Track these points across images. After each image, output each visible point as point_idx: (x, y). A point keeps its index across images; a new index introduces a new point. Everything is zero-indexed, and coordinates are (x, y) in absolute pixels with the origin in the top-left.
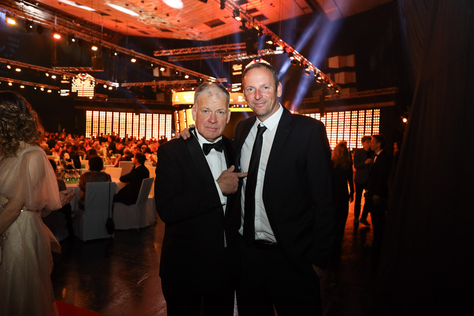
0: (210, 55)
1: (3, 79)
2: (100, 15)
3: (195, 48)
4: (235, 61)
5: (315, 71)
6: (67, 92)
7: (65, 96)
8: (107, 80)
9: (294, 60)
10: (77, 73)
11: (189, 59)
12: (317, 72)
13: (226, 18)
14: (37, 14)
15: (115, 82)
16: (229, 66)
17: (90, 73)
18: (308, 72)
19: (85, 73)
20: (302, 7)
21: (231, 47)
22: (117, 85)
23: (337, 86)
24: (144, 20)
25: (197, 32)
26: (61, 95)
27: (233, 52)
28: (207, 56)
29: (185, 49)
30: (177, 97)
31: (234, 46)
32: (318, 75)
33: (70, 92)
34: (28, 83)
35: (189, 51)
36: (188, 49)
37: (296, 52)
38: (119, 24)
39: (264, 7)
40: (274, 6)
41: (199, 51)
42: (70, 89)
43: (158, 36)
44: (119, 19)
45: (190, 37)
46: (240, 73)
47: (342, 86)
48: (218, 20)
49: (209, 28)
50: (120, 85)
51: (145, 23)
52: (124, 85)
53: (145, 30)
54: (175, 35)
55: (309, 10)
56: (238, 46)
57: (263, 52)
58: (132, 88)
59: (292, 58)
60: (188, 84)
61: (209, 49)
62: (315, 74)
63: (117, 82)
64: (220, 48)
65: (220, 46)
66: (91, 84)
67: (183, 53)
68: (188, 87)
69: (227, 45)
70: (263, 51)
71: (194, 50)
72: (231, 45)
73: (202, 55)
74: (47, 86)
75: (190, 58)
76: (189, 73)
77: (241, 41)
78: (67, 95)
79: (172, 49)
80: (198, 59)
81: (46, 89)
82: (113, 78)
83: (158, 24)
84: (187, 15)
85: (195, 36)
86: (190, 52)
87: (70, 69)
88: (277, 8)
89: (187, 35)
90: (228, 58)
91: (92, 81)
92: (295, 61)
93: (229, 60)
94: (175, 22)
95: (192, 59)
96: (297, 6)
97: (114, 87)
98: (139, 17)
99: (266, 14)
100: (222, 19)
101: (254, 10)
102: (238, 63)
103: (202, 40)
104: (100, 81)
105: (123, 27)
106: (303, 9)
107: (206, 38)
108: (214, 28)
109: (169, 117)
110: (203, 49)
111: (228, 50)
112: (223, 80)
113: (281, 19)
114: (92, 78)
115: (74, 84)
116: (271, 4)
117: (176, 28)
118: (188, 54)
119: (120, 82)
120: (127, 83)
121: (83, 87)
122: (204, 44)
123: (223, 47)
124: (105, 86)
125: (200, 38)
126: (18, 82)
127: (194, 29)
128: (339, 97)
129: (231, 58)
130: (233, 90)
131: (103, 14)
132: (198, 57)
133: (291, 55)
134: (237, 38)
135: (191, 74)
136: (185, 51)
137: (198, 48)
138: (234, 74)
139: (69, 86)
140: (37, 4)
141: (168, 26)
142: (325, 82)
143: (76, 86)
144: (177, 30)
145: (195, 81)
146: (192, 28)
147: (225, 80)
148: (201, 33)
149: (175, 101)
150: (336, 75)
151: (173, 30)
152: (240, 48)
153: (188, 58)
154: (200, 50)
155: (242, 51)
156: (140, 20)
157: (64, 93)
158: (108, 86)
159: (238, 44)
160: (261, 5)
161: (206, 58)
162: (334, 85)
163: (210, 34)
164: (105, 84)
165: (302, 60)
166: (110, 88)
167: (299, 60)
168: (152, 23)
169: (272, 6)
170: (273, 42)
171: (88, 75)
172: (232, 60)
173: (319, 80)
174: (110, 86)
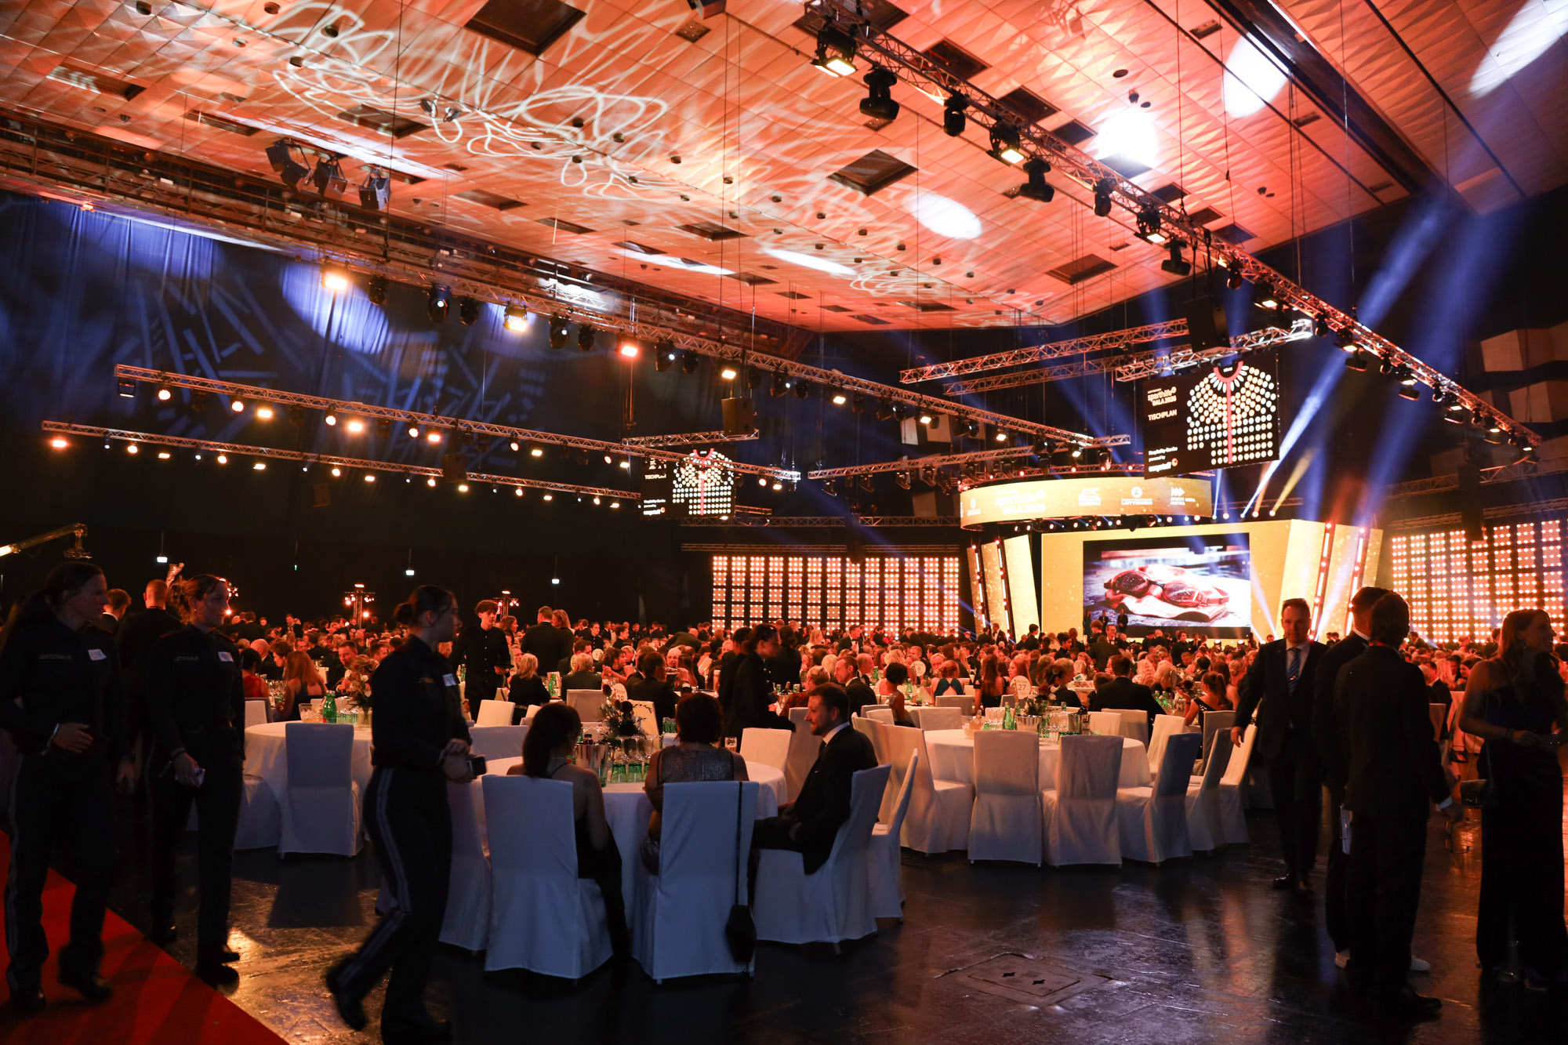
0: (1071, 369)
1: (501, 479)
2: (747, 284)
3: (1024, 351)
4: (1154, 377)
5: (1437, 384)
6: (659, 506)
7: (654, 516)
8: (768, 466)
9: (1356, 353)
10: (687, 450)
11: (1007, 386)
12: (1444, 390)
13: (1116, 249)
14: (589, 301)
15: (791, 469)
16: (1134, 396)
17: (721, 448)
18: (1410, 391)
19: (707, 447)
20: (1368, 185)
21: (1136, 337)
22: (795, 476)
23: (1526, 430)
24: (868, 285)
25: (1028, 301)
26: (646, 513)
27: (1146, 350)
28: (1063, 372)
29: (993, 357)
30: (973, 503)
31: (1146, 334)
32: (1451, 399)
33: (669, 505)
34: (560, 487)
35: (1006, 359)
36: (1004, 355)
37: (1362, 328)
38: (798, 304)
39: (1239, 201)
40: (1271, 195)
41: (1036, 359)
42: (668, 496)
43: (914, 326)
44: (799, 289)
45: (1005, 317)
46: (1174, 413)
47: (1546, 431)
48: (1091, 257)
49: (1065, 287)
50: (804, 475)
51: (872, 292)
52: (815, 475)
53: (873, 311)
54: (962, 319)
55: (1396, 192)
56: (1160, 330)
57: (1244, 341)
58: (840, 482)
59: (1350, 349)
60: (1006, 460)
61: (1066, 348)
62: (1439, 394)
63: (796, 470)
64: (1102, 343)
65: (1103, 336)
66: (725, 477)
67: (986, 368)
68: (1006, 471)
69: (1125, 332)
70: (1246, 337)
71: (1022, 356)
72: (1139, 329)
73: (1046, 370)
74: (607, 491)
75: (1009, 381)
76: (1008, 425)
77: (1171, 315)
78: (657, 512)
79: (954, 359)
80: (1033, 382)
81: (607, 501)
82: (784, 459)
83: (910, 291)
84: (995, 253)
85: (1023, 314)
86: (1007, 364)
87: (668, 439)
88: (1282, 197)
89: (998, 313)
90: (1130, 372)
91: (725, 470)
92: (1361, 359)
93: (1132, 377)
94: (960, 279)
95: (1016, 384)
96: (1353, 185)
97: (786, 483)
98: (856, 276)
99: (1245, 221)
100: (1105, 254)
101: (1209, 214)
102: (1164, 383)
103: (1046, 323)
104: (749, 469)
105: (810, 312)
106: (1372, 191)
107: (1056, 317)
108: (1080, 285)
109: (952, 565)
110: (1050, 351)
111: (1127, 345)
112: (1116, 441)
113: (1298, 233)
114: (728, 463)
115: (678, 483)
116: (1262, 190)
117: (963, 295)
118: (1004, 370)
119: (804, 470)
120: (822, 468)
121: (703, 487)
122: (1052, 334)
123: (1111, 340)
124: (763, 482)
125: (1038, 317)
126: (538, 484)
127: (1016, 293)
128: (1535, 469)
129: (1138, 370)
130: (1152, 469)
131: (754, 281)
132: (1035, 377)
133: (1346, 337)
134: (1156, 307)
135: (1015, 428)
136: (992, 362)
137: (1034, 349)
138: (1153, 417)
139: (664, 489)
140: (588, 277)
141: (938, 293)
142: (1478, 419)
143: (684, 487)
144: (968, 301)
145: (1028, 450)
146: (1012, 291)
147: (1124, 440)
148: (1039, 303)
149: (969, 514)
150: (1517, 396)
151: (953, 304)
152: (1165, 335)
153: (1002, 383)
154: (1041, 354)
155: (1174, 344)
156: (858, 284)
157: (652, 509)
158: (771, 481)
159: (1160, 326)
160: (1231, 194)
161: (1061, 377)
162: (1513, 429)
163: (1070, 302)
164: (761, 476)
165: (1388, 353)
166: (777, 487)
167: (1375, 352)
168: (891, 289)
169: (1263, 196)
170: (1280, 303)
171: (713, 454)
172: (1143, 375)
173: (1452, 415)
174: (777, 481)
